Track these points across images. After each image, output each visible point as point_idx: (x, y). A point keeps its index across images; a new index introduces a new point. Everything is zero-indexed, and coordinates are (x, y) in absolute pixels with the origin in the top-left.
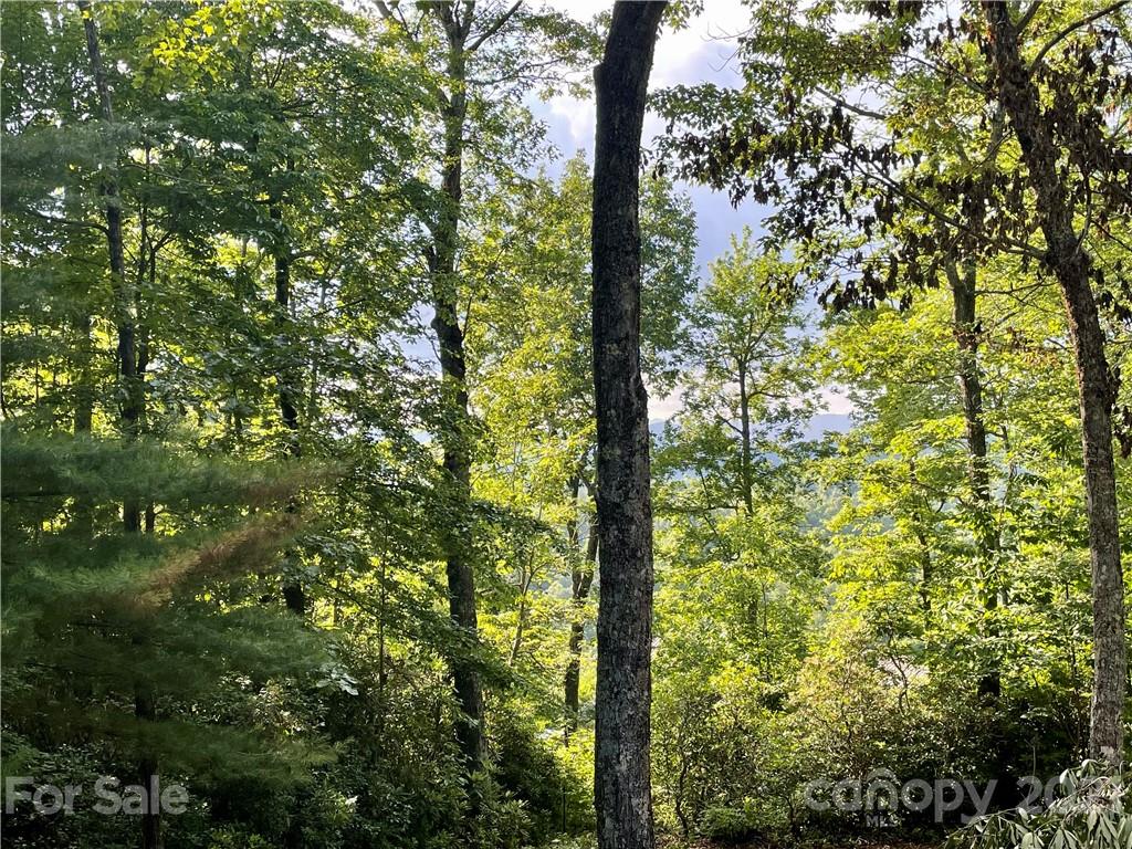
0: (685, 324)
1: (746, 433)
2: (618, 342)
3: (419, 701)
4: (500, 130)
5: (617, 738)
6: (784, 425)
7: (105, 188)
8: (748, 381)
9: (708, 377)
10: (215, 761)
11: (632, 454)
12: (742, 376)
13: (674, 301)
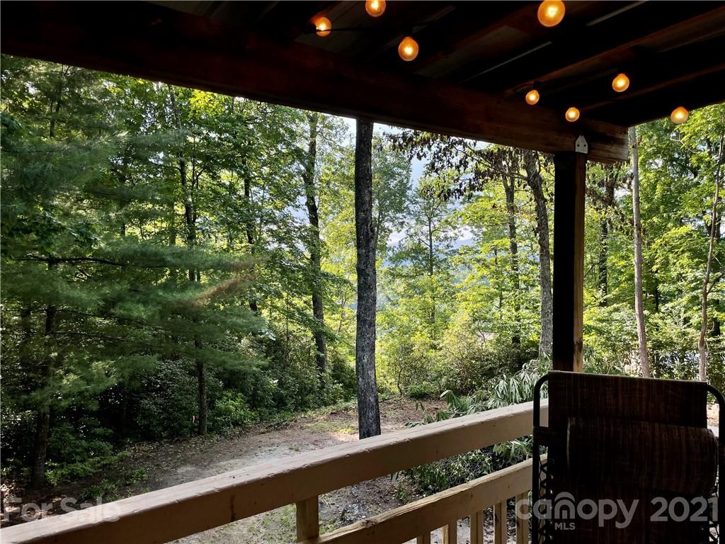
0: (407, 203)
1: (431, 246)
2: (364, 212)
3: (302, 347)
4: (331, 128)
5: (363, 350)
6: (446, 243)
7: (179, 154)
8: (432, 225)
9: (417, 224)
10: (224, 362)
11: (369, 252)
12: (430, 223)
13: (403, 193)
